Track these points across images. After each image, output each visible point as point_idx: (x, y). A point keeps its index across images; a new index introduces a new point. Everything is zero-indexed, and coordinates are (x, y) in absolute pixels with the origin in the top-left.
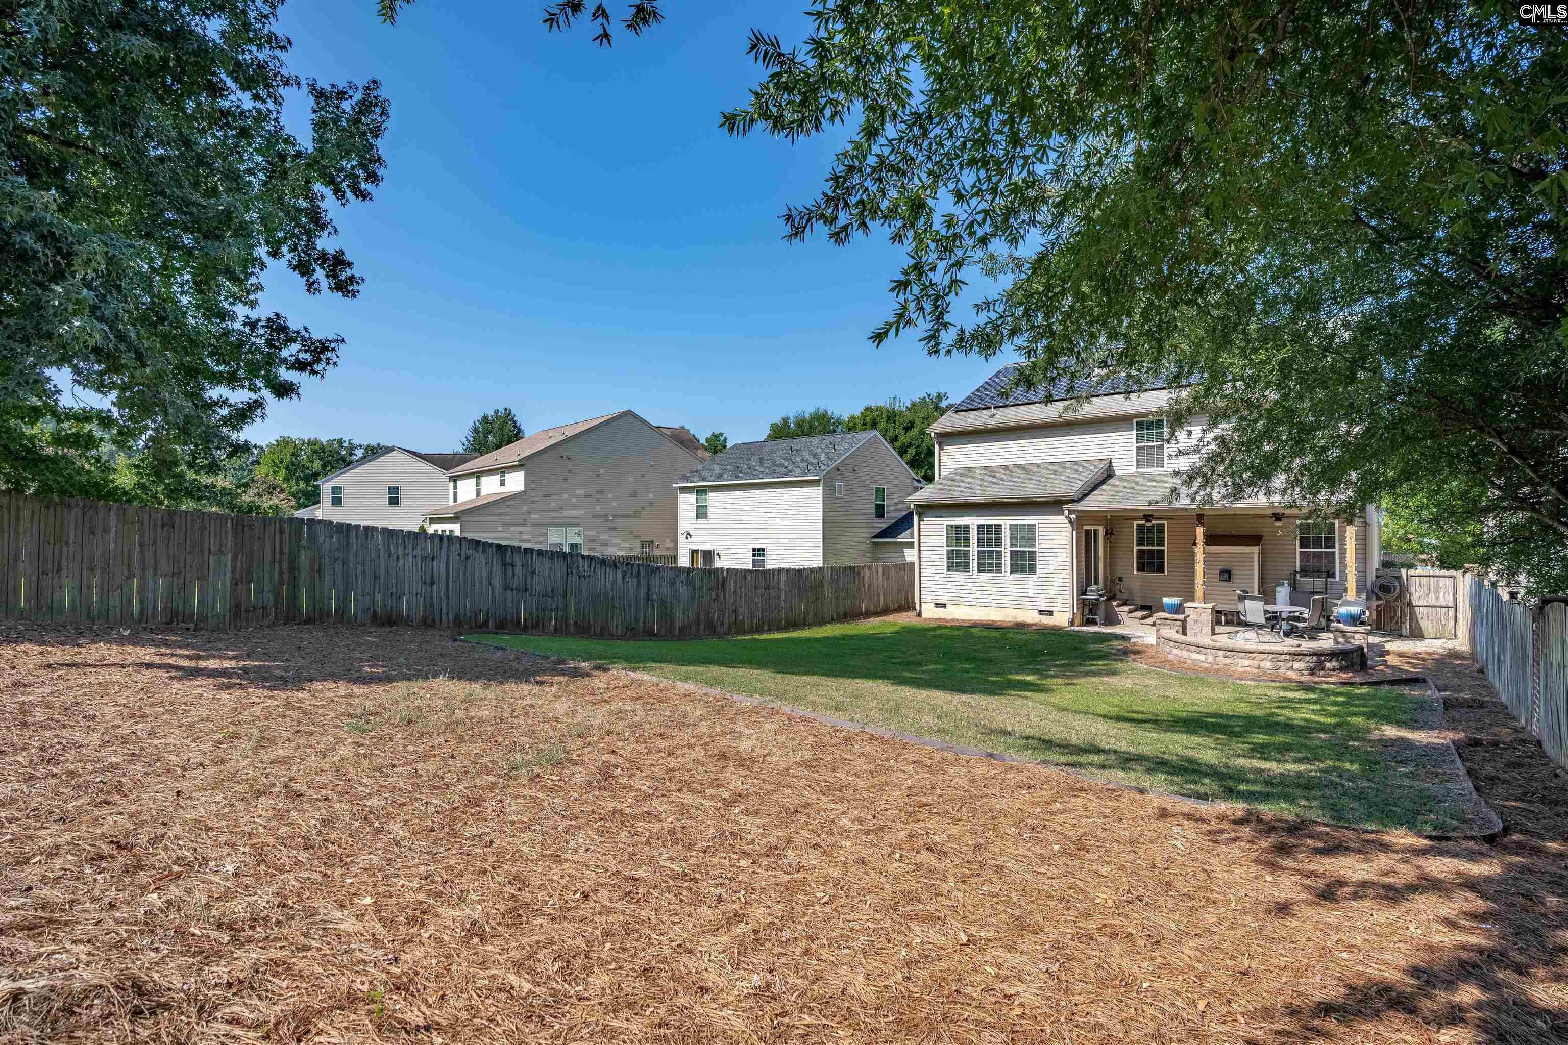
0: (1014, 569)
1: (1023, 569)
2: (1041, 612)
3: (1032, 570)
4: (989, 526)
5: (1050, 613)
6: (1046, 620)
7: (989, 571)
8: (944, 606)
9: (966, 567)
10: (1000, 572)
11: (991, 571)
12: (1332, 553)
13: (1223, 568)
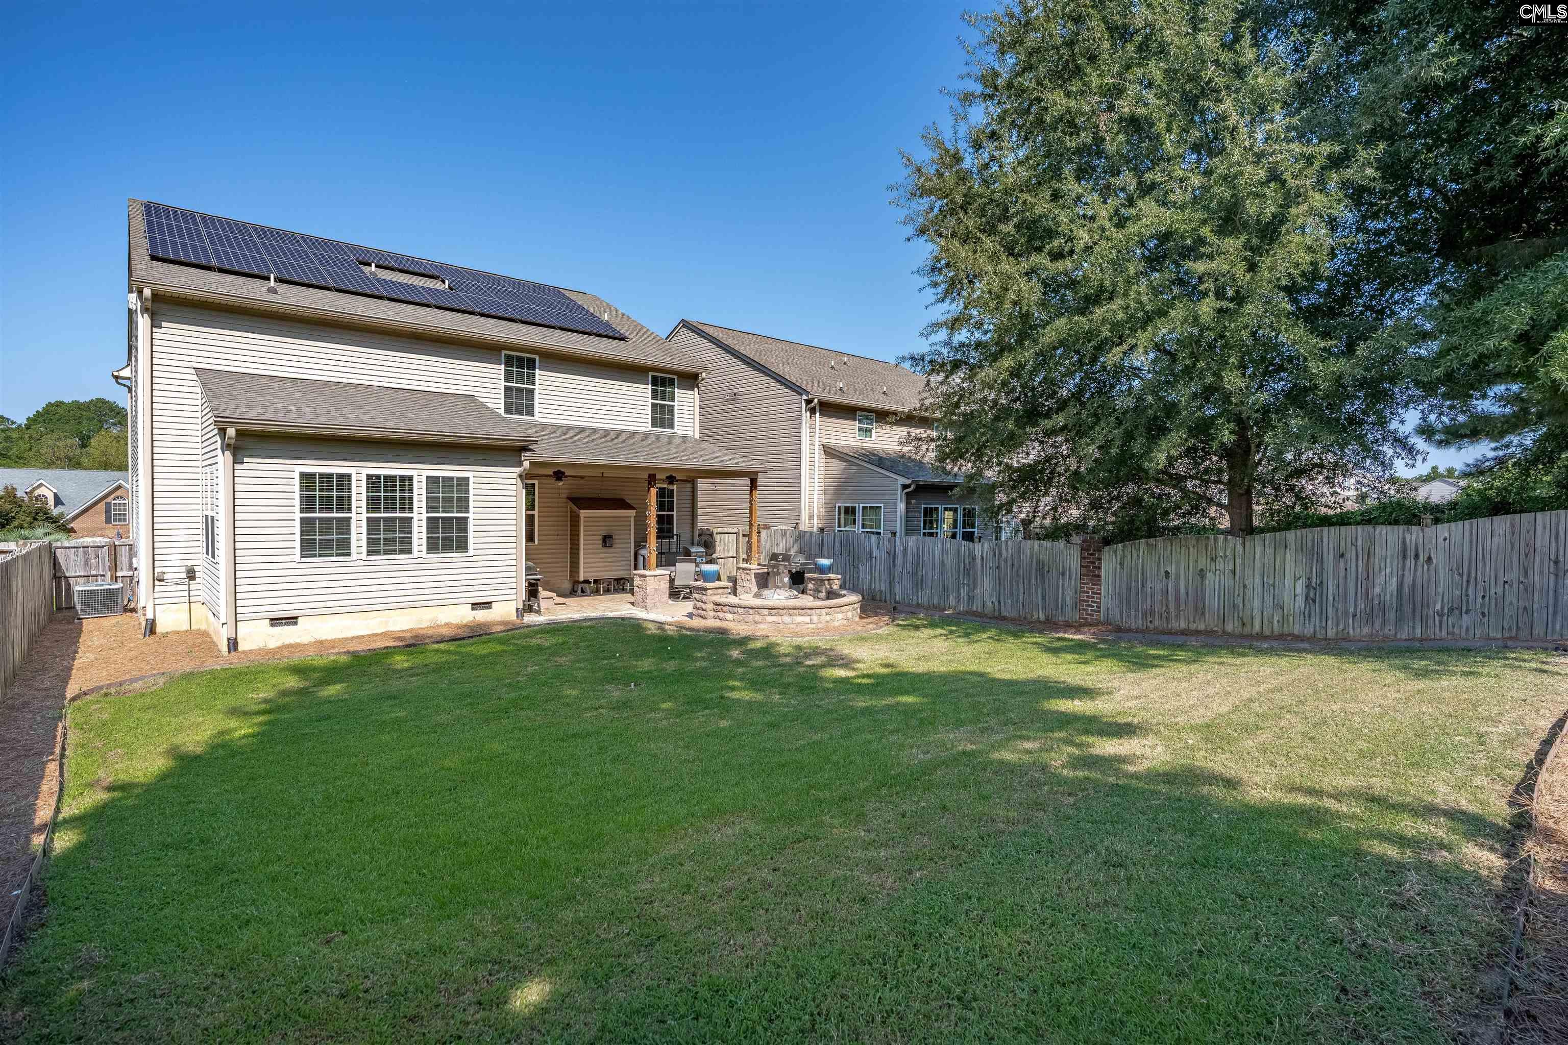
0: (433, 546)
1: (447, 546)
2: (475, 606)
3: (462, 545)
4: (392, 478)
5: (487, 605)
6: (482, 616)
7: (387, 552)
8: (292, 620)
9: (344, 547)
10: (409, 551)
11: (393, 552)
12: (672, 516)
13: (605, 533)
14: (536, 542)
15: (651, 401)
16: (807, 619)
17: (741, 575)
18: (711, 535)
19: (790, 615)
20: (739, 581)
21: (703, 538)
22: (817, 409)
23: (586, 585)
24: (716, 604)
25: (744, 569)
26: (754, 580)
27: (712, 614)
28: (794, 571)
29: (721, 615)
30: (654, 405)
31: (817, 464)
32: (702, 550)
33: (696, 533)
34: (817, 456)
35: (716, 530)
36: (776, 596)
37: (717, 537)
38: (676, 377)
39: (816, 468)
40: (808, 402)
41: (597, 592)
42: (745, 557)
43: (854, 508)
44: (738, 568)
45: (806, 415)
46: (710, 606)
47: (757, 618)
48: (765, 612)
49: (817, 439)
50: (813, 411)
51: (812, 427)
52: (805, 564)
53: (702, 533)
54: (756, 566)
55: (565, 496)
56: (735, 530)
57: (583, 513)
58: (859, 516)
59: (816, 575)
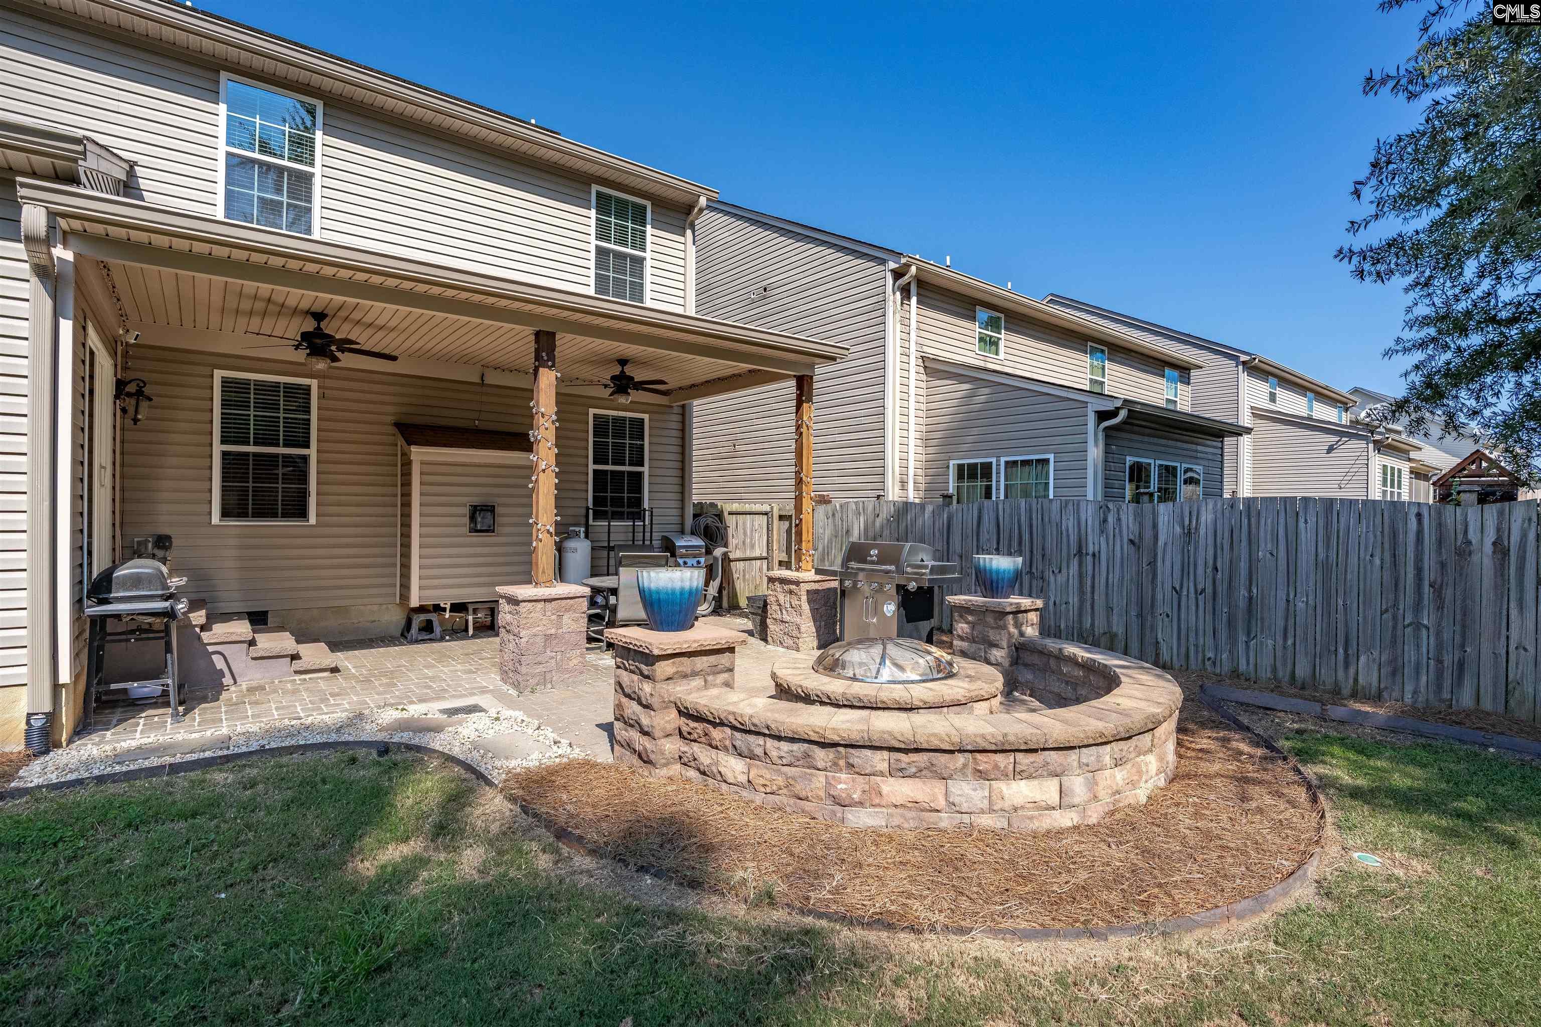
12: (640, 475)
13: (476, 501)
14: (313, 519)
15: (594, 242)
16: (1047, 791)
17: (778, 595)
18: (720, 516)
19: (981, 775)
20: (773, 608)
21: (703, 521)
22: (913, 288)
23: (433, 617)
24: (684, 713)
25: (783, 581)
26: (806, 607)
27: (672, 746)
28: (912, 586)
29: (705, 756)
30: (600, 251)
31: (913, 390)
32: (698, 542)
33: (690, 511)
34: (913, 375)
35: (728, 507)
36: (888, 672)
37: (731, 521)
38: (648, 204)
39: (912, 399)
40: (898, 274)
41: (458, 632)
42: (784, 557)
43: (987, 467)
44: (771, 580)
45: (894, 299)
46: (670, 719)
47: (844, 783)
48: (880, 760)
49: (913, 347)
50: (906, 292)
51: (905, 322)
52: (942, 570)
53: (700, 511)
54: (811, 575)
55: (390, 419)
56: (766, 508)
57: (419, 454)
58: (999, 483)
59: (977, 599)
